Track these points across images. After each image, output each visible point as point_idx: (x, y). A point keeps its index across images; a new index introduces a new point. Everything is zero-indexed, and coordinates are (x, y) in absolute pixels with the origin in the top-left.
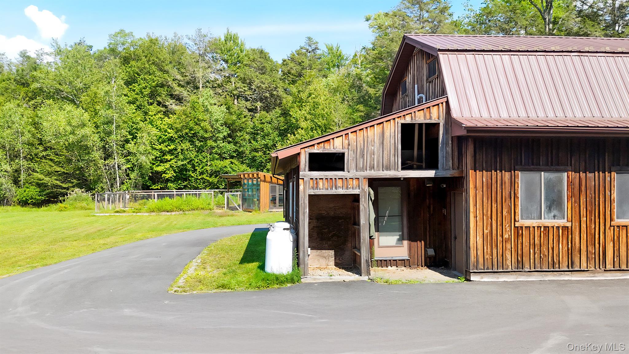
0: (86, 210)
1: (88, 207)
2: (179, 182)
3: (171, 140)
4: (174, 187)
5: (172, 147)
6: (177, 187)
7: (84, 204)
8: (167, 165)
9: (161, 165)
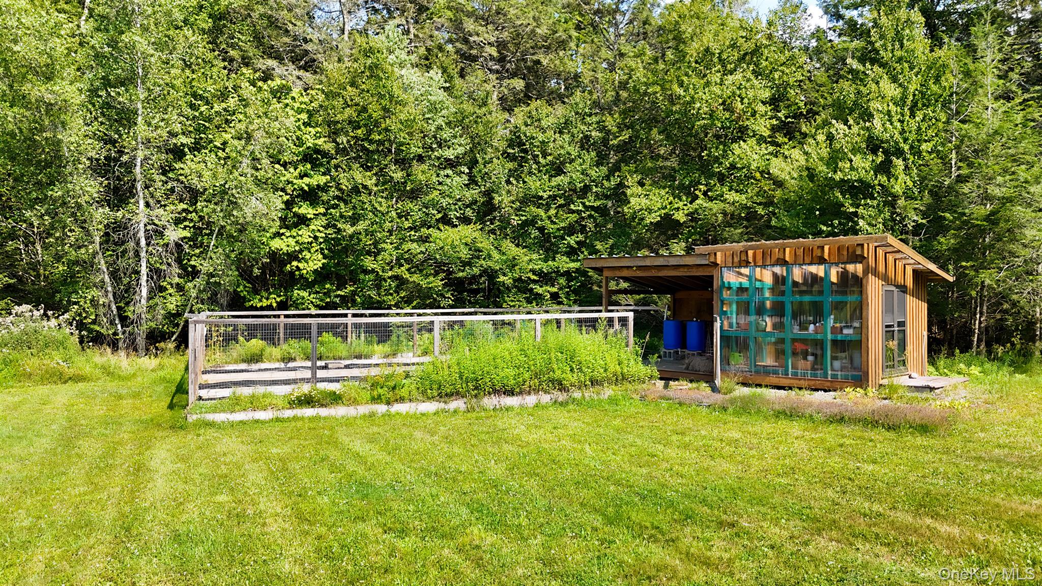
0: (65, 382)
1: (71, 372)
2: (328, 286)
3: (313, 158)
4: (312, 302)
5: (319, 179)
6: (321, 300)
7: (55, 359)
8: (305, 234)
9: (283, 234)
